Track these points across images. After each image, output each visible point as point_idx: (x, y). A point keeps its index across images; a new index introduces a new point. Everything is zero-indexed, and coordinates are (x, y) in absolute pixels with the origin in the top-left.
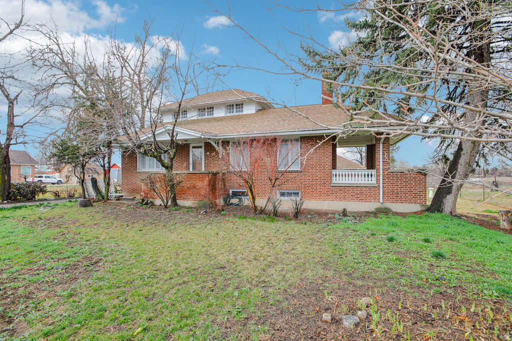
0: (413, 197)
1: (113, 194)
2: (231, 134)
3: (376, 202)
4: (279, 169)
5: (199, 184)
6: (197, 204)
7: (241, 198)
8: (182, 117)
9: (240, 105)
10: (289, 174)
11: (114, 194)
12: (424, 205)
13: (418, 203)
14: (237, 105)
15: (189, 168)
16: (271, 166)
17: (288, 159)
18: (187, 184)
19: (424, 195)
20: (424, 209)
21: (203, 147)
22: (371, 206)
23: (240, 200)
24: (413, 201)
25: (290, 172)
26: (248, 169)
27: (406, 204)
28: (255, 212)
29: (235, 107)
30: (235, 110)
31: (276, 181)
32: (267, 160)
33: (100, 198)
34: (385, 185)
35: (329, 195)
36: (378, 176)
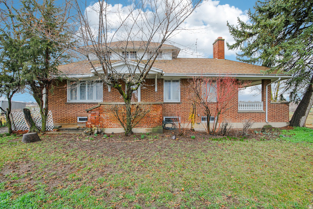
1: (51, 125)
3: (264, 122)
10: (210, 104)
12: (288, 123)
13: (285, 122)
22: (261, 125)
24: (282, 120)
27: (279, 123)
33: (36, 130)
34: (268, 111)
35: (237, 119)
36: (264, 106)
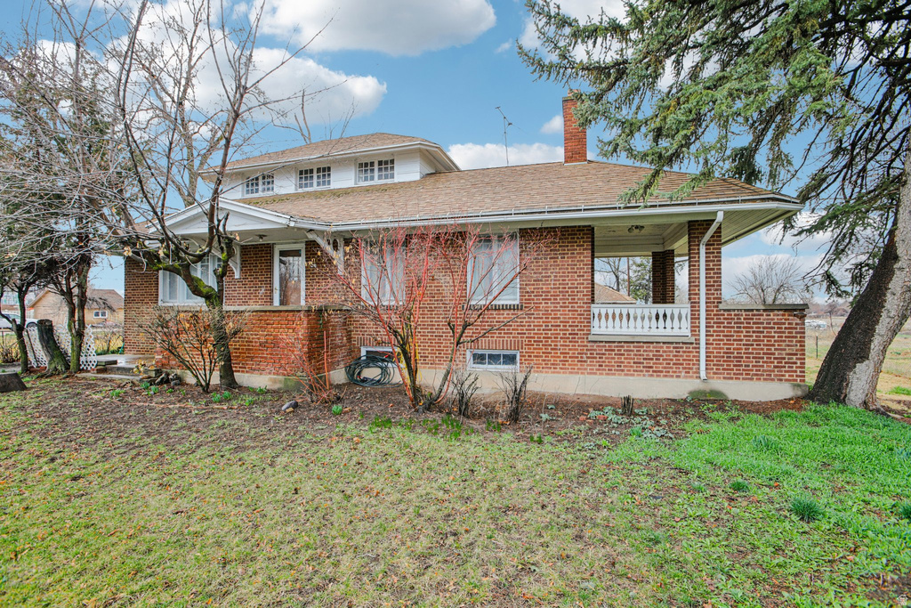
0: (775, 367)
1: (91, 358)
2: (362, 221)
3: (692, 377)
4: (473, 303)
5: (287, 336)
6: (280, 381)
7: (386, 367)
8: (264, 190)
9: (387, 164)
10: (494, 313)
11: (95, 359)
12: (799, 386)
13: (786, 380)
14: (380, 163)
15: (272, 299)
16: (453, 294)
17: (491, 279)
18: (260, 336)
19: (799, 362)
20: (799, 393)
21: (303, 253)
22: (679, 387)
23: (384, 371)
24: (775, 375)
25: (497, 308)
26: (397, 301)
27: (758, 382)
28: (414, 406)
29: (376, 167)
30: (376, 173)
31: (464, 328)
32: (445, 280)
33: (59, 368)
34: (711, 338)
35: (585, 361)
36: (695, 317)
